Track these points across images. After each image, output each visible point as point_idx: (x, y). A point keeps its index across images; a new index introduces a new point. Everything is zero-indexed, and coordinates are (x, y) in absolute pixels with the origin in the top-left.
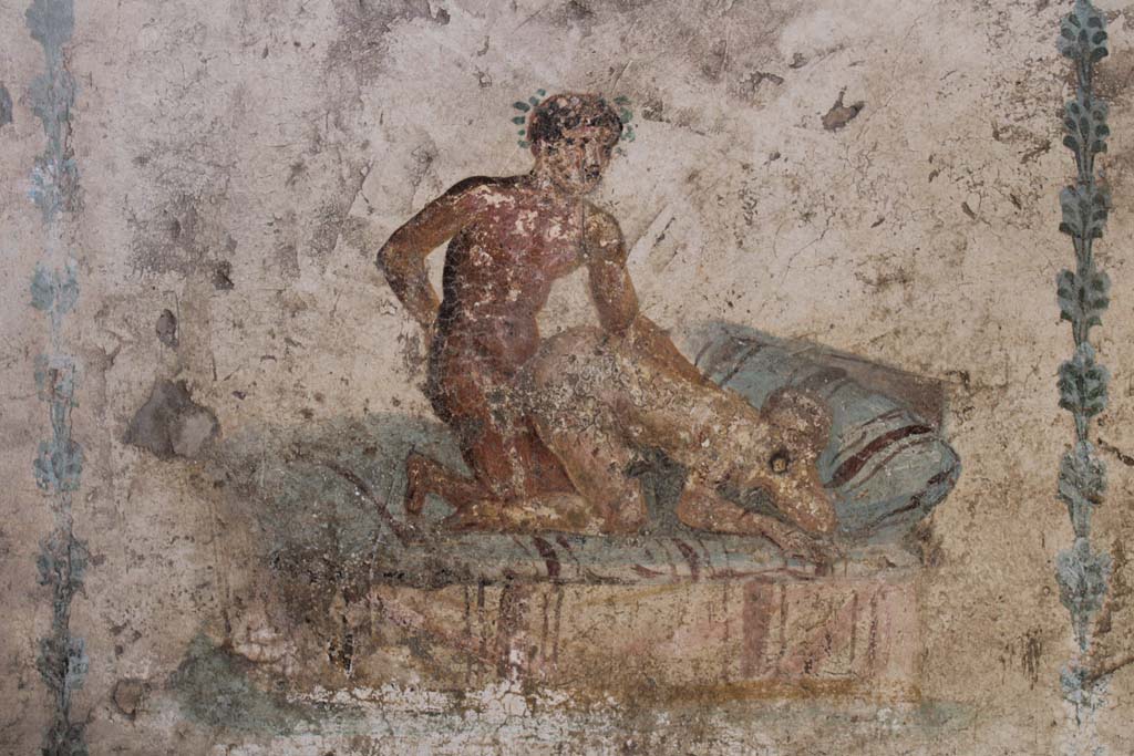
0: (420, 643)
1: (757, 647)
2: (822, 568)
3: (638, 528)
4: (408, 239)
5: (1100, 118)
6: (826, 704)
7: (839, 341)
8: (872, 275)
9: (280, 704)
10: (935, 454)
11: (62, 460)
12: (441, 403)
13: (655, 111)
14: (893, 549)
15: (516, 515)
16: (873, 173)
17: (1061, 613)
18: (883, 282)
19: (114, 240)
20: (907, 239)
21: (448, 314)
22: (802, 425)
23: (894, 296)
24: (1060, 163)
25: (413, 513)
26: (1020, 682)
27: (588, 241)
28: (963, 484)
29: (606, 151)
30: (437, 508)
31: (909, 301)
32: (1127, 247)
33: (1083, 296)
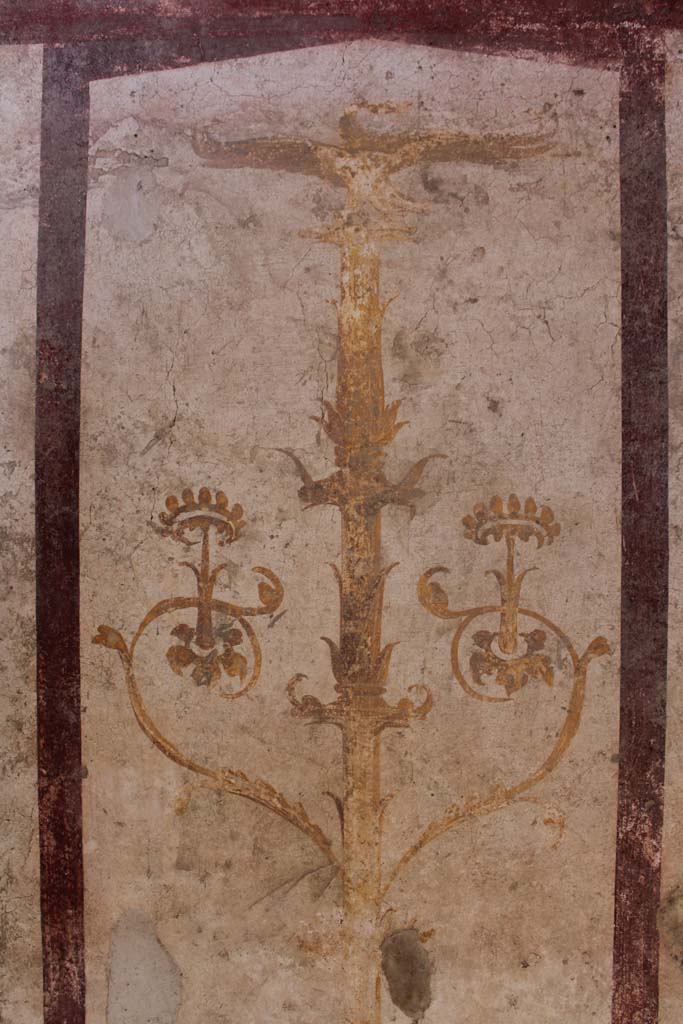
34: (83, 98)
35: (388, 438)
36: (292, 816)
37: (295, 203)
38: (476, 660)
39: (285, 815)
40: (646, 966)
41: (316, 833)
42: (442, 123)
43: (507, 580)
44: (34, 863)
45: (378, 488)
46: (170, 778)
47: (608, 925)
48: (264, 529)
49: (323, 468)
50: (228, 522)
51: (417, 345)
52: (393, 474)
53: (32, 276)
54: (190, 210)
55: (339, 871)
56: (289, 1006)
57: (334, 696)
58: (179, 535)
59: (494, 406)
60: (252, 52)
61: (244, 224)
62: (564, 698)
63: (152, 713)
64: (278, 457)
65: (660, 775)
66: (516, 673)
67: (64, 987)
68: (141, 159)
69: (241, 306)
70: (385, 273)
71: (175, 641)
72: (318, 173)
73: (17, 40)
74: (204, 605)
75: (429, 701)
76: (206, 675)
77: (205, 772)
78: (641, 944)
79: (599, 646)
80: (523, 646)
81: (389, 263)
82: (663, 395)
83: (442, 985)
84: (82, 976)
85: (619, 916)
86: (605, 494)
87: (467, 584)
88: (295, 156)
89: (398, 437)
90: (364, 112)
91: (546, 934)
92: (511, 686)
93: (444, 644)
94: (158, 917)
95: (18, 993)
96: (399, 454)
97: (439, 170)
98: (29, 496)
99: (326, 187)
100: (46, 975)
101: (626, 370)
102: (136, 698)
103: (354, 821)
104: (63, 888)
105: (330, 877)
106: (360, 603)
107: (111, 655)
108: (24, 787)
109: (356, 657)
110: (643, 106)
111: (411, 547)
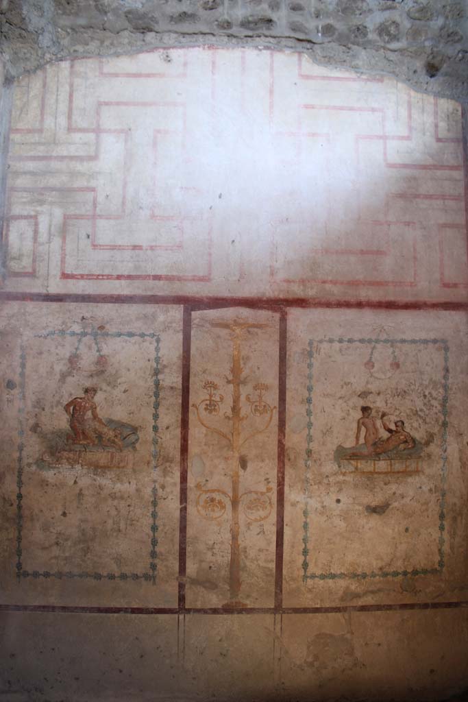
0: (68, 459)
1: (112, 461)
3: (97, 445)
4: (68, 405)
5: (159, 393)
6: (121, 469)
7: (124, 421)
8: (128, 412)
9: (49, 467)
10: (136, 437)
11: (22, 433)
12: (71, 427)
13: (101, 390)
14: (130, 449)
15: (81, 442)
16: (129, 399)
17: (152, 458)
18: (130, 414)
19: (29, 403)
20: (133, 408)
21: (72, 415)
22: (119, 432)
23: (132, 415)
24: (153, 399)
25: (67, 441)
26: (146, 467)
27: (92, 407)
28: (140, 441)
29: (94, 395)
30: (70, 441)
32: (161, 410)
33: (156, 416)
34: (190, 314)
35: (241, 373)
36: (224, 436)
37: (227, 334)
38: (255, 410)
40: (283, 461)
41: (228, 439)
42: (251, 321)
43: (260, 397)
44: (179, 445)
45: (239, 381)
46: (204, 430)
47: (277, 454)
48: (221, 388)
49: (230, 378)
50: (215, 387)
51: (246, 358)
52: (242, 379)
53: (182, 345)
54: (209, 334)
56: (223, 469)
57: (232, 416)
58: (206, 389)
59: (258, 368)
60: (220, 308)
61: (218, 337)
62: (269, 416)
63: (201, 418)
64: (223, 376)
65: (285, 429)
66: (261, 412)
67: (184, 468)
68: (200, 325)
69: (217, 351)
71: (205, 406)
72: (230, 329)
73: (179, 304)
74: (210, 400)
75: (247, 416)
76: (211, 412)
77: (210, 428)
78: (282, 457)
79: (275, 407)
80: (263, 407)
81: (242, 345)
82: (286, 367)
83: (250, 466)
84: (187, 465)
85: (278, 452)
86: (276, 382)
87: (254, 397)
88: (226, 326)
89: (243, 373)
90: (238, 319)
91: (266, 456)
92: (261, 414)
93: (250, 407)
94: (201, 454)
95: (176, 468)
96: (243, 375)
97: (250, 329)
98: (181, 382)
99: (231, 331)
100: (181, 465)
101: (280, 363)
102: (198, 416)
103: (235, 437)
104: (184, 449)
105: (231, 446)
106: (236, 400)
107: (195, 409)
108: (178, 432)
109: (235, 409)
110: (283, 319)
111: (245, 391)
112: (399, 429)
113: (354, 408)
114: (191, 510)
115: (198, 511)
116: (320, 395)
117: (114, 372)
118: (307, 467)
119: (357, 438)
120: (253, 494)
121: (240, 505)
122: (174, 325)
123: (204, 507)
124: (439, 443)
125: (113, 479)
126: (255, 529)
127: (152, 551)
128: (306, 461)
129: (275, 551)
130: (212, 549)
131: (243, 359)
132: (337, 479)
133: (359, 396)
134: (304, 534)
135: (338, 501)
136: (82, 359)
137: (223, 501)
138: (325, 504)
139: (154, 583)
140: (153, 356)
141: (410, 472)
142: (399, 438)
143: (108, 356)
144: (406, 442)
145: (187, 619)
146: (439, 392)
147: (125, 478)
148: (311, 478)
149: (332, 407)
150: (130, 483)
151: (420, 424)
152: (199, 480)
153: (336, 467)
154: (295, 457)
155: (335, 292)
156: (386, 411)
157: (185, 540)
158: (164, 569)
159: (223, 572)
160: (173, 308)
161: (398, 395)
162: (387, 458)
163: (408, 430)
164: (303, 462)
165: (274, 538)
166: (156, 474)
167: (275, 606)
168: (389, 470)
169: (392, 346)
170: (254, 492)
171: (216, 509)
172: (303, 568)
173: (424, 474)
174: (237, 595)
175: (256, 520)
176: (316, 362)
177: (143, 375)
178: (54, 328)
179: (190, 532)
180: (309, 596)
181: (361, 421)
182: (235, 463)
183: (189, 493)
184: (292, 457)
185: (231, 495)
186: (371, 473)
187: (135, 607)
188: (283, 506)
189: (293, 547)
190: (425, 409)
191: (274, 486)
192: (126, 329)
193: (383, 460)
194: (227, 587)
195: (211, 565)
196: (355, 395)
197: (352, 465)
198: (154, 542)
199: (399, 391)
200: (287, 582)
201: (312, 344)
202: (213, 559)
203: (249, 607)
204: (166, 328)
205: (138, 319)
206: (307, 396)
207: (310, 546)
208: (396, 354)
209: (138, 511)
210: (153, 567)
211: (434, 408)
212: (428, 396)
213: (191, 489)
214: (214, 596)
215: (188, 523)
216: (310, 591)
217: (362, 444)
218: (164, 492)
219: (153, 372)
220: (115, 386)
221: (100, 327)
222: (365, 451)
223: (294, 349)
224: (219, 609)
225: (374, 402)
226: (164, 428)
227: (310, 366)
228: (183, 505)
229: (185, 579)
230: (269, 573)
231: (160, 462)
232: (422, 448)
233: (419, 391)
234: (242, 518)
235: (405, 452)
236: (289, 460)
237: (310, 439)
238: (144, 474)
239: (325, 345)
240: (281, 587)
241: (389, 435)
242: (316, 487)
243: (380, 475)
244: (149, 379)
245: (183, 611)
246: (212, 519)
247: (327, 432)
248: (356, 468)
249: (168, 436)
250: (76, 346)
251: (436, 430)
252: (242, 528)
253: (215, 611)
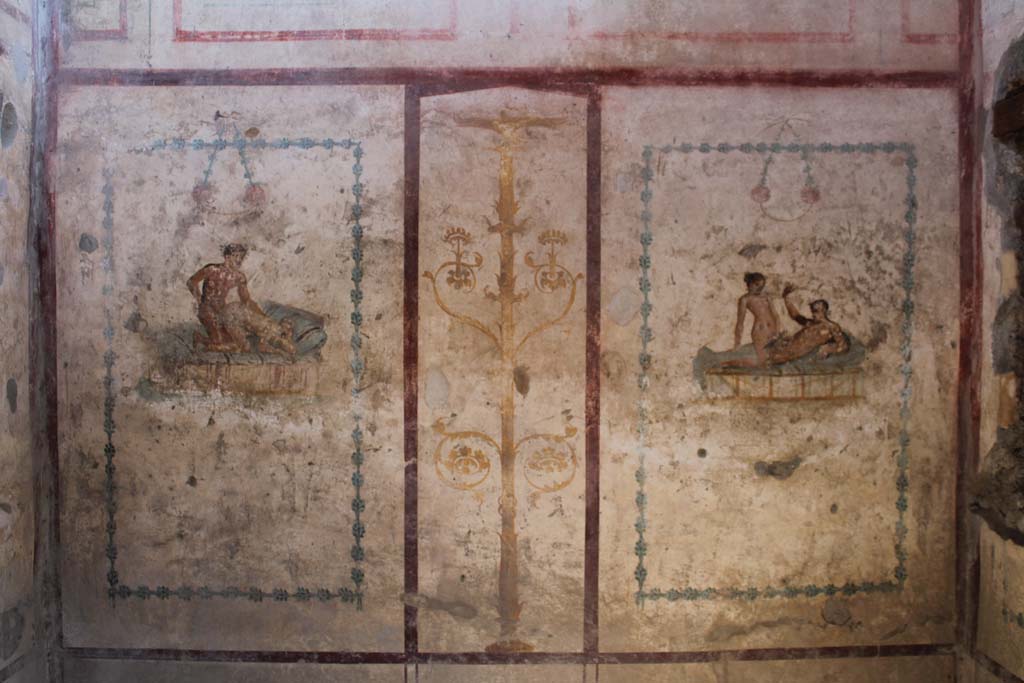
0: (196, 379)
1: (277, 382)
2: (293, 362)
3: (249, 352)
4: (194, 279)
5: (361, 251)
6: (294, 395)
7: (298, 306)
8: (306, 289)
9: (162, 393)
10: (321, 335)
11: (110, 332)
12: (202, 320)
13: (254, 248)
14: (311, 358)
15: (220, 348)
16: (307, 264)
17: (352, 375)
18: (309, 292)
19: (123, 278)
20: (314, 281)
21: (203, 298)
22: (289, 326)
23: (312, 295)
24: (352, 263)
25: (194, 347)
26: (342, 391)
27: (238, 280)
28: (328, 342)
29: (242, 258)
30: (201, 346)
31: (315, 296)
32: (367, 284)
33: (357, 296)
34: (418, 103)
35: (515, 212)
36: (485, 331)
37: (486, 139)
38: (543, 281)
39: (483, 331)
40: (596, 377)
41: (493, 336)
42: (533, 114)
43: (552, 256)
44: (402, 349)
45: (512, 228)
46: (446, 319)
47: (584, 363)
48: (477, 240)
49: (495, 221)
50: (466, 238)
51: (524, 183)
52: (517, 223)
53: (403, 161)
54: (453, 140)
55: (500, 348)
56: (484, 393)
57: (499, 292)
58: (450, 242)
59: (548, 202)
60: (473, 90)
61: (470, 145)
62: (569, 292)
63: (441, 298)
64: (481, 218)
65: (599, 316)
66: (555, 285)
67: (411, 390)
68: (437, 124)
69: (470, 171)
70: (515, 161)
71: (449, 276)
72: (494, 129)
73: (396, 83)
74: (458, 264)
75: (528, 293)
76: (459, 286)
77: (458, 317)
78: (594, 370)
79: (580, 276)
80: (556, 276)
81: (516, 158)
82: (600, 199)
83: (535, 387)
84: (417, 386)
85: (587, 361)
86: (581, 230)
87: (541, 258)
88: (486, 124)
89: (518, 212)
90: (507, 110)
91: (564, 367)
92: (553, 288)
93: (533, 276)
94: (442, 365)
95: (395, 393)
96: (519, 216)
97: (531, 129)
98: (402, 230)
99: (496, 133)
100: (405, 387)
101: (588, 191)
102: (436, 293)
103: (505, 332)
104: (411, 357)
105: (497, 350)
106: (507, 263)
107: (428, 280)
108: (399, 324)
109: (505, 280)
110: (594, 110)
111: (522, 246)
112: (818, 316)
113: (731, 276)
114: (426, 471)
115: (439, 473)
116: (666, 252)
117: (278, 214)
118: (642, 388)
119: (738, 333)
120: (541, 439)
121: (517, 460)
122: (388, 123)
123: (450, 465)
124: (897, 343)
125: (281, 415)
126: (545, 505)
127: (354, 547)
128: (641, 376)
129: (583, 548)
130: (466, 542)
131: (519, 185)
132: (700, 412)
133: (741, 253)
134: (639, 514)
135: (702, 453)
136: (217, 191)
137: (484, 452)
138: (676, 459)
139: (360, 607)
140: (349, 184)
141: (839, 398)
142: (819, 333)
143: (266, 185)
144: (832, 341)
145: (421, 674)
146: (897, 246)
147: (301, 412)
148: (650, 409)
149: (689, 274)
150: (311, 421)
151: (858, 307)
152: (439, 413)
153: (696, 389)
154: (620, 372)
155: (695, 54)
156: (795, 281)
157: (416, 526)
158: (378, 581)
159: (487, 587)
160: (385, 91)
161: (817, 252)
162: (797, 372)
163: (835, 317)
164: (635, 379)
165: (581, 523)
166: (359, 404)
167: (585, 649)
168: (800, 395)
169: (804, 158)
170: (542, 435)
171: (471, 468)
172: (637, 578)
173: (866, 403)
174: (514, 629)
175: (547, 489)
176: (657, 189)
177: (332, 220)
178: (165, 134)
179: (424, 512)
180: (648, 630)
181: (745, 301)
182: (506, 382)
183: (420, 438)
184: (614, 370)
185: (499, 440)
186: (763, 399)
187: (325, 650)
188: (598, 463)
189: (617, 539)
190: (869, 279)
191: (580, 424)
192: (297, 134)
193: (788, 375)
194: (494, 613)
195: (465, 572)
196: (733, 251)
197: (728, 384)
198: (359, 531)
199: (818, 243)
200: (607, 605)
201: (651, 153)
202: (468, 561)
203: (536, 650)
204: (374, 129)
205: (319, 114)
206: (642, 253)
207: (648, 538)
208: (811, 172)
209: (328, 473)
210: (358, 576)
211: (887, 276)
212: (876, 253)
213: (424, 432)
214: (472, 630)
215: (419, 494)
216: (650, 621)
217: (747, 345)
218: (376, 438)
219: (349, 213)
220: (279, 241)
221: (250, 130)
222: (753, 359)
223: (614, 166)
224: (480, 654)
225: (770, 265)
226: (373, 318)
227: (646, 196)
228: (410, 462)
229: (416, 599)
230: (572, 587)
231: (367, 381)
232: (863, 353)
233: (857, 243)
234: (521, 485)
235: (830, 360)
236: (608, 375)
237: (647, 334)
238: (338, 404)
239: (675, 157)
240: (595, 613)
241: (800, 327)
242: (659, 426)
243: (782, 405)
244: (342, 227)
245: (415, 658)
246: (464, 487)
247: (680, 321)
248: (736, 391)
249: (380, 335)
250: (206, 169)
251: (890, 318)
252: (522, 504)
253: (473, 658)
